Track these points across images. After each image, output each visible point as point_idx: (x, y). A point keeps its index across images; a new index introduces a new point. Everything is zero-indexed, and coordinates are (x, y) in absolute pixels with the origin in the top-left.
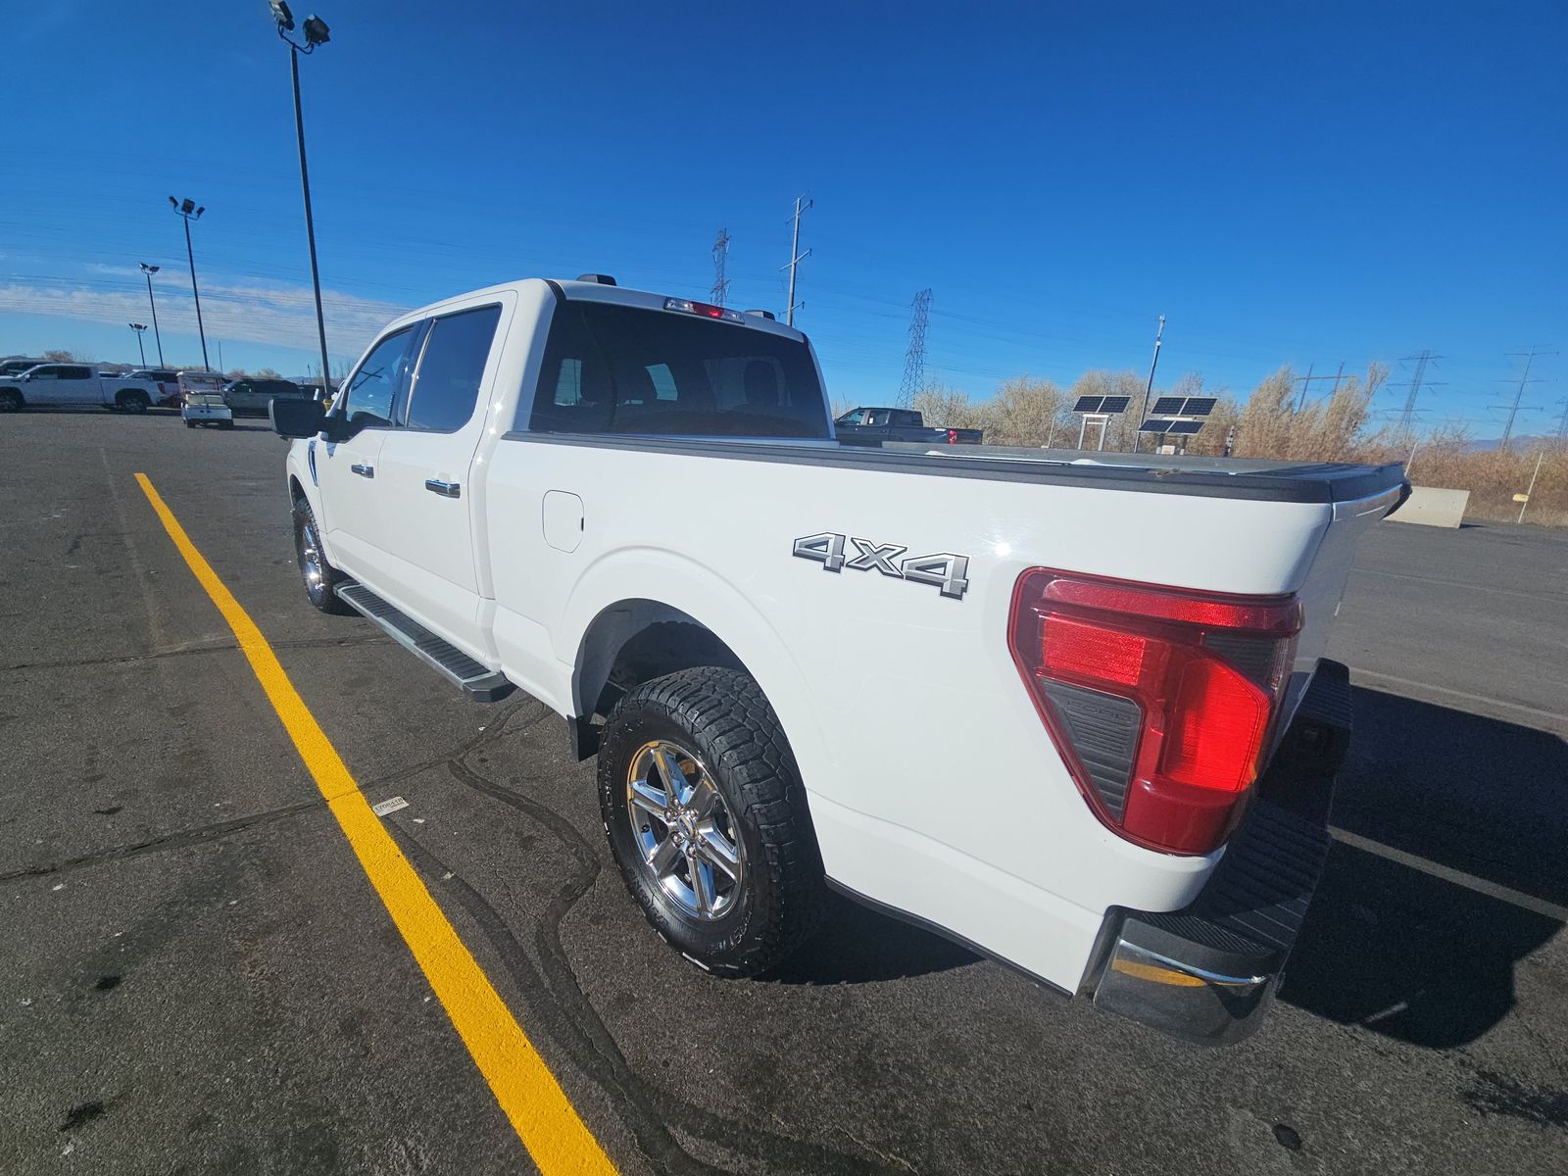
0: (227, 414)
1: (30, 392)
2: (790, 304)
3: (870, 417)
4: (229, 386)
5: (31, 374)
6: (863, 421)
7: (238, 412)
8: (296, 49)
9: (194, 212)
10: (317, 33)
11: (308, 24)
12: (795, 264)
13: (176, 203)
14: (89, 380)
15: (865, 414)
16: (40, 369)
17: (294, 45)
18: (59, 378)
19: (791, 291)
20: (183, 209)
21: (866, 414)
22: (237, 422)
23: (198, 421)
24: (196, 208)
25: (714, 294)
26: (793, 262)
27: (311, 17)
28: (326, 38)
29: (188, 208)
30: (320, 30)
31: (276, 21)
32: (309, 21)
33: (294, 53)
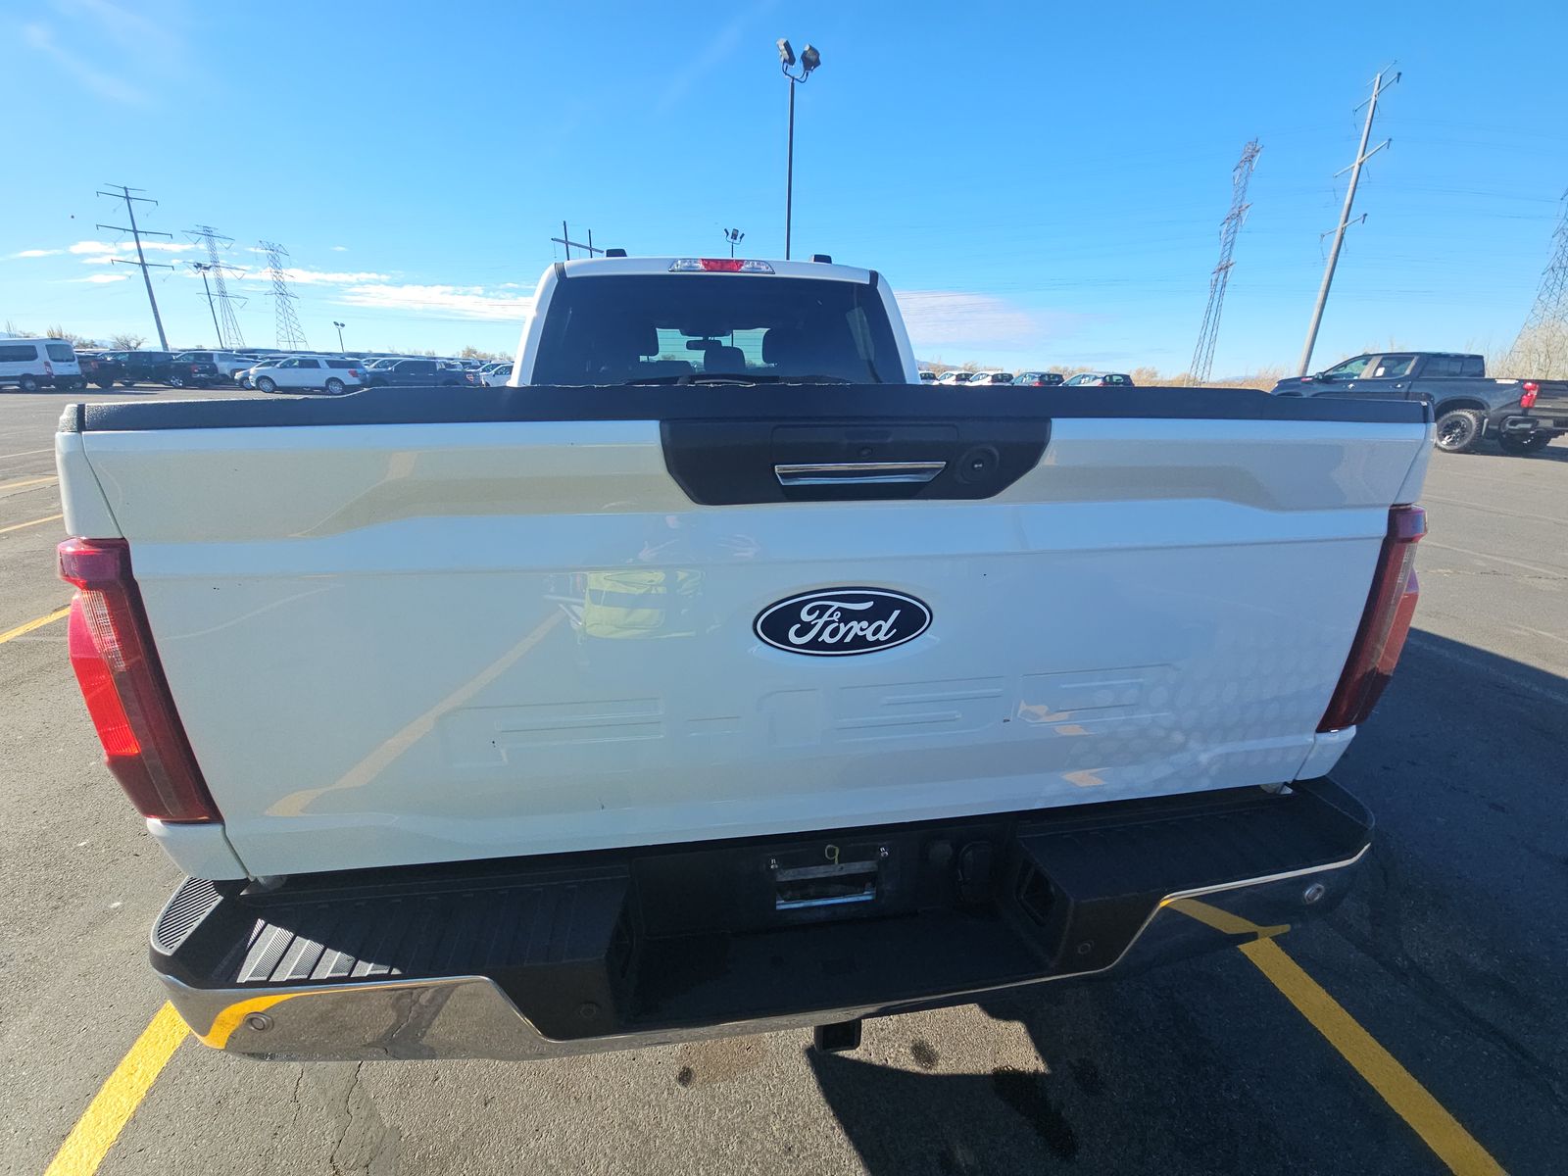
2: (1343, 219)
3: (1380, 365)
6: (1366, 373)
8: (795, 81)
9: (738, 238)
10: (811, 62)
11: (804, 57)
12: (1361, 164)
13: (727, 234)
15: (1370, 363)
17: (793, 78)
19: (1347, 202)
20: (731, 239)
21: (1375, 362)
24: (740, 235)
25: (1226, 225)
26: (1358, 161)
27: (807, 48)
28: (817, 63)
29: (734, 236)
30: (813, 57)
31: (782, 60)
32: (805, 53)
33: (793, 84)
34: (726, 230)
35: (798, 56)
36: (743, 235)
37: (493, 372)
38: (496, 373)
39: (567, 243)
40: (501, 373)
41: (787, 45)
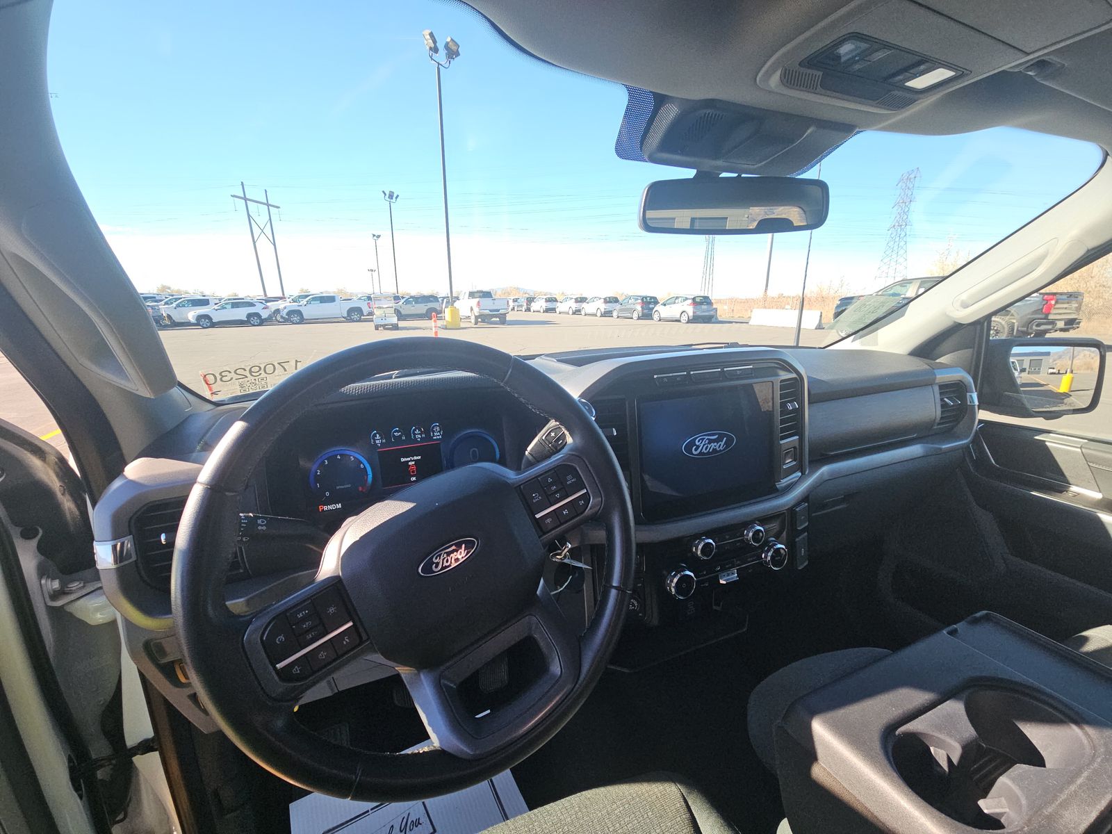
0: (394, 320)
1: (308, 312)
4: (403, 301)
5: (307, 302)
7: (401, 317)
8: (440, 66)
9: (394, 198)
10: (452, 53)
11: (447, 46)
13: (385, 194)
14: (335, 303)
16: (313, 298)
17: (439, 64)
18: (321, 302)
20: (389, 198)
22: (402, 324)
23: (381, 326)
24: (395, 196)
27: (449, 39)
28: (457, 54)
29: (391, 196)
30: (454, 48)
31: (428, 48)
32: (447, 43)
33: (439, 69)
34: (383, 192)
35: (441, 46)
36: (398, 196)
37: (174, 305)
38: (178, 306)
39: (246, 199)
40: (184, 306)
41: (431, 35)
